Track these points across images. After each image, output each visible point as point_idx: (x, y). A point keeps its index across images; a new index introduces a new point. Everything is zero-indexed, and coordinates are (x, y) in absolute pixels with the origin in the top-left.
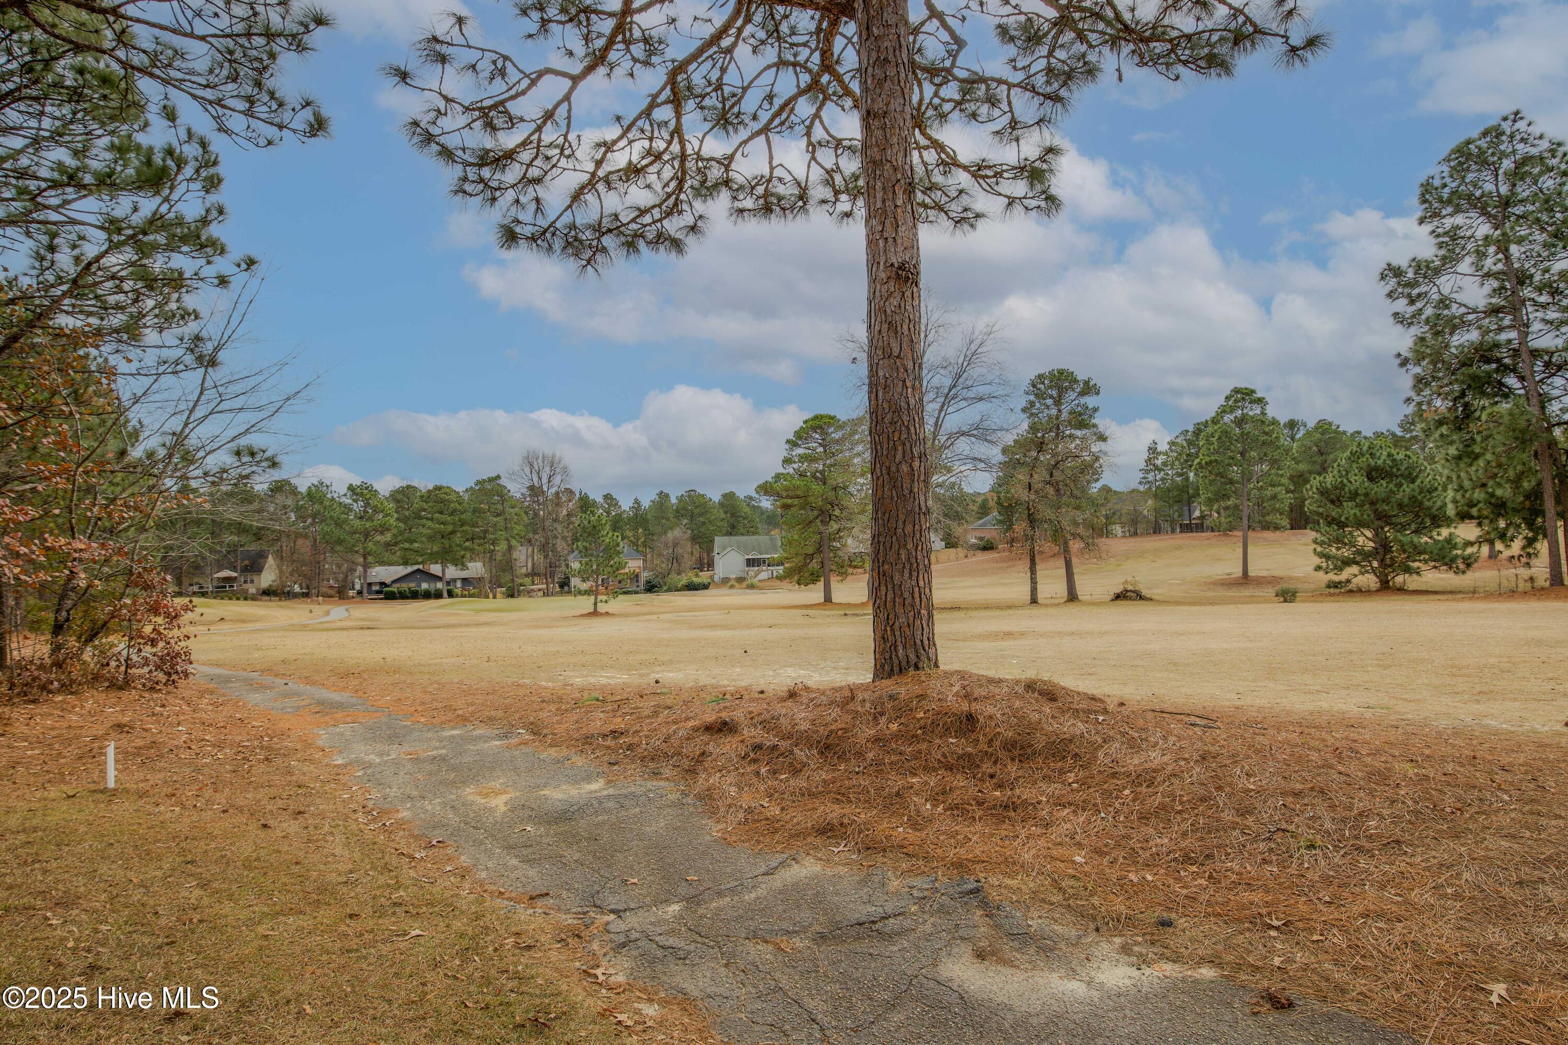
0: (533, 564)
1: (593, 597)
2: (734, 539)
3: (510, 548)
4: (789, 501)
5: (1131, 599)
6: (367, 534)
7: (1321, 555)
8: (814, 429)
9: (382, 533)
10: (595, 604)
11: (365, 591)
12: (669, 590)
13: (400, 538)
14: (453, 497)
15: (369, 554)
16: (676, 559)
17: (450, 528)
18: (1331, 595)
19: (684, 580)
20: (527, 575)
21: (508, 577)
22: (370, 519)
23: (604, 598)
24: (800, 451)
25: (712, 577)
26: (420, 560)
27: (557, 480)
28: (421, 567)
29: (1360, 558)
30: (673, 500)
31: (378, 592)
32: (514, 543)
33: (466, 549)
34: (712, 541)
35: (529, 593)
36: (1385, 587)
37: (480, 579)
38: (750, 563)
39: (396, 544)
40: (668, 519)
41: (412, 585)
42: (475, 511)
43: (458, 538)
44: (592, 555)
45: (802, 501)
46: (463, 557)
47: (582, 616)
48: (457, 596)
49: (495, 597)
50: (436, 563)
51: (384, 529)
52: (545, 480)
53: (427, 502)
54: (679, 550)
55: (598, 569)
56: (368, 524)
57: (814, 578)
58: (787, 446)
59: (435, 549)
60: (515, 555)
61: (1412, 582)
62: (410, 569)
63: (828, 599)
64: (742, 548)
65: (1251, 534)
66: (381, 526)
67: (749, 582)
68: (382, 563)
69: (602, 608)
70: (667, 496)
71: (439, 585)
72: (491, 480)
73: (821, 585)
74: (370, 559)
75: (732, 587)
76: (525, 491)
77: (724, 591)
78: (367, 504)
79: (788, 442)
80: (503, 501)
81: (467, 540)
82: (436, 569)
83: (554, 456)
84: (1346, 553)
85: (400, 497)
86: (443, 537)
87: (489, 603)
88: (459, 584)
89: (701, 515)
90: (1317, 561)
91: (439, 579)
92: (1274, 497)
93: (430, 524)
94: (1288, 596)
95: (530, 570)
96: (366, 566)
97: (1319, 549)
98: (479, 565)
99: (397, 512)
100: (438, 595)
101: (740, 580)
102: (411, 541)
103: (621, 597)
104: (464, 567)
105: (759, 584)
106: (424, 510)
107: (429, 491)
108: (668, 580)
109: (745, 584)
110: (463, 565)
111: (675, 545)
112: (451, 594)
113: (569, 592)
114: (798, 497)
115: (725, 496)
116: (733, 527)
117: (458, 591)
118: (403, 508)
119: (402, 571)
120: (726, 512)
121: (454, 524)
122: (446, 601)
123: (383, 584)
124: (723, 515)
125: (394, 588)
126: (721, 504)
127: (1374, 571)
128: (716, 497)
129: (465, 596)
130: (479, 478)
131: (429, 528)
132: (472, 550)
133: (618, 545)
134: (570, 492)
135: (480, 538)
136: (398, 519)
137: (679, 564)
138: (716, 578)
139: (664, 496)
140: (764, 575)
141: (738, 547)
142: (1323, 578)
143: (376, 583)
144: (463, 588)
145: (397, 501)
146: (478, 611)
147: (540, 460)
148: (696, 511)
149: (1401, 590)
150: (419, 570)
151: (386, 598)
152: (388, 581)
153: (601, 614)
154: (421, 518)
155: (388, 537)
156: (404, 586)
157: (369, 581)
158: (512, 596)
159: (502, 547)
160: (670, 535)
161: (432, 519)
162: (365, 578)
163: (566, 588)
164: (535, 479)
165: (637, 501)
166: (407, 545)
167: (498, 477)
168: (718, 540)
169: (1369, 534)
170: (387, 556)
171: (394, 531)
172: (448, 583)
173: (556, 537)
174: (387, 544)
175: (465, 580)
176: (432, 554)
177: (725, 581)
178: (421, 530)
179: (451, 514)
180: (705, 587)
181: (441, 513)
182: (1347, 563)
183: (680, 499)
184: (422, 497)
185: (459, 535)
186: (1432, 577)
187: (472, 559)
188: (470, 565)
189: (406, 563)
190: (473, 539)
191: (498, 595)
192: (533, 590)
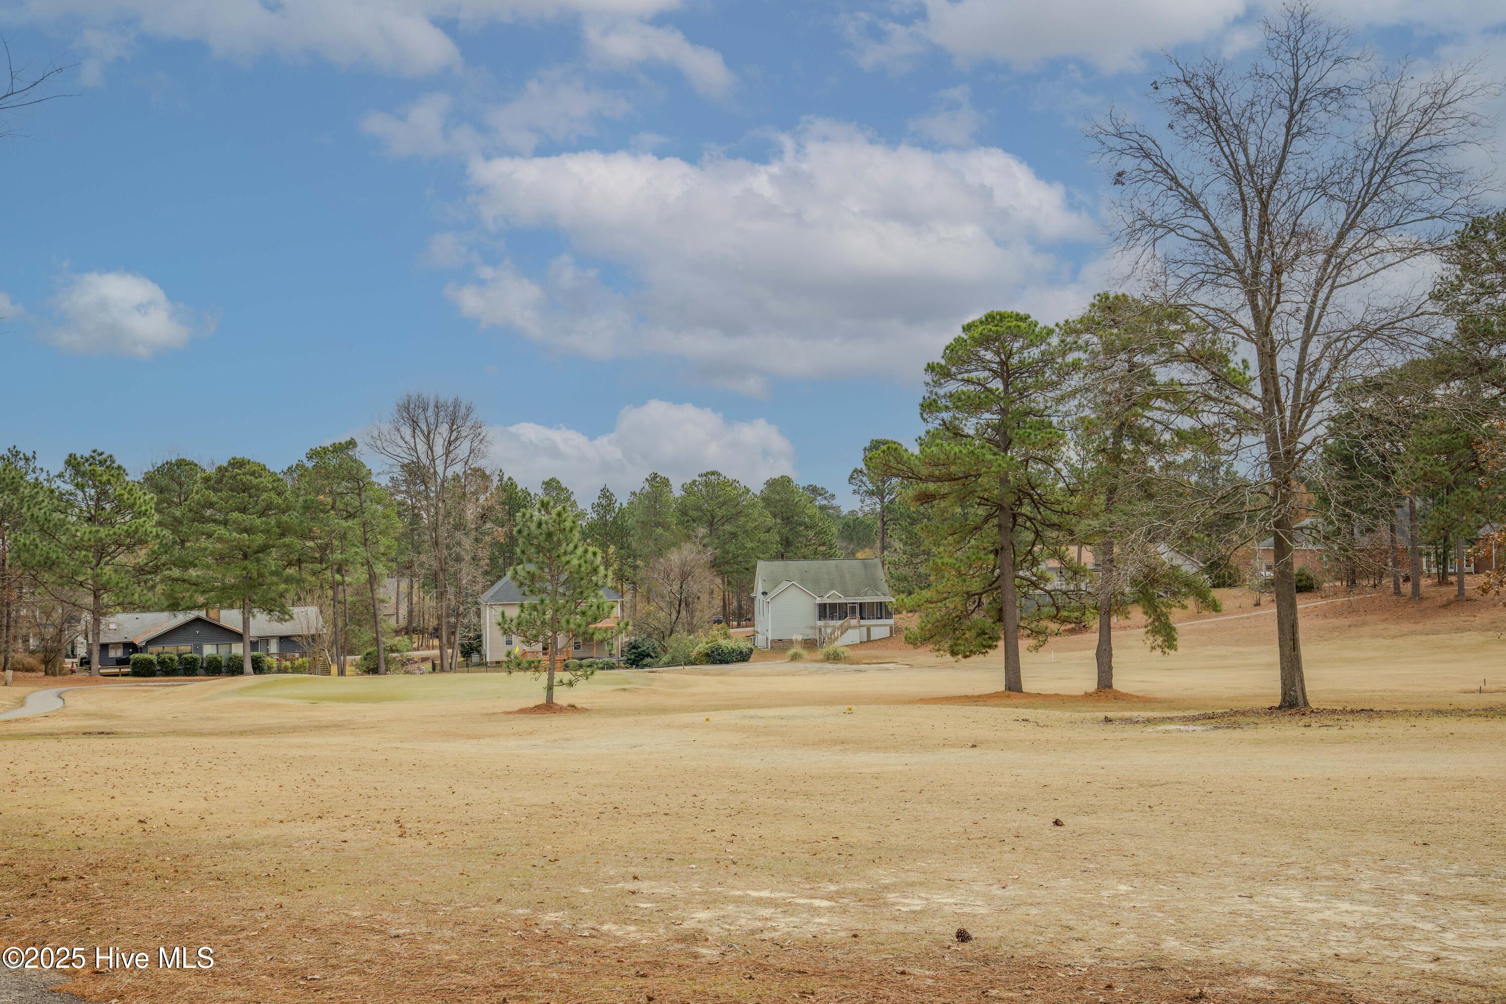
0: (410, 612)
1: (544, 676)
2: (795, 566)
3: (373, 579)
4: (932, 487)
6: (101, 551)
8: (985, 341)
9: (130, 548)
10: (550, 688)
11: (96, 658)
12: (673, 663)
13: (164, 558)
14: (266, 481)
15: (105, 588)
16: (684, 603)
17: (259, 539)
19: (702, 646)
20: (397, 632)
21: (367, 634)
22: (109, 522)
23: (566, 676)
24: (952, 387)
25: (751, 637)
26: (201, 600)
27: (462, 449)
28: (202, 614)
30: (677, 492)
31: (120, 662)
32: (379, 569)
33: (288, 580)
34: (751, 571)
35: (405, 663)
37: (314, 638)
38: (826, 611)
39: (156, 570)
40: (666, 527)
41: (185, 648)
42: (307, 507)
43: (272, 560)
44: (544, 591)
45: (957, 486)
46: (282, 595)
47: (523, 711)
48: (270, 670)
49: (342, 673)
50: (231, 607)
51: (134, 541)
52: (439, 450)
53: (215, 490)
54: (694, 587)
55: (555, 620)
56: (103, 532)
57: (985, 641)
58: (928, 378)
59: (230, 580)
60: (380, 594)
62: (181, 618)
63: (1013, 685)
64: (814, 584)
66: (128, 534)
67: (829, 648)
68: (128, 606)
69: (562, 696)
70: (666, 482)
71: (237, 649)
72: (338, 449)
73: (997, 656)
74: (106, 598)
75: (795, 658)
76: (397, 472)
77: (781, 665)
78: (102, 495)
79: (930, 368)
80: (360, 491)
81: (290, 564)
82: (231, 618)
83: (456, 405)
85: (164, 482)
86: (245, 557)
87: (331, 684)
88: (274, 647)
89: (728, 519)
91: (238, 637)
93: (221, 531)
95: (403, 623)
96: (99, 612)
98: (312, 611)
99: (158, 511)
100: (234, 668)
101: (810, 644)
102: (185, 565)
103: (599, 675)
104: (284, 615)
105: (848, 652)
106: (211, 505)
107: (220, 469)
108: (671, 642)
109: (820, 654)
110: (283, 611)
111: (684, 576)
112: (258, 667)
113: (483, 664)
114: (952, 478)
115: (772, 484)
116: (787, 543)
117: (272, 661)
118: (170, 503)
119: (166, 621)
120: (775, 516)
121: (267, 532)
122: (249, 680)
123: (130, 647)
124: (770, 521)
125: (151, 655)
126: (767, 501)
128: (757, 487)
129: (285, 671)
130: (316, 445)
131: (220, 539)
132: (299, 581)
133: (595, 571)
134: (481, 474)
135: (313, 560)
136: (160, 524)
137: (692, 614)
138: (760, 641)
139: (657, 483)
140: (853, 636)
141: (802, 581)
143: (116, 645)
144: (282, 655)
145: (161, 490)
146: (315, 700)
147: (430, 412)
148: (720, 513)
150: (198, 620)
151: (135, 674)
152: (139, 641)
153: (561, 709)
154: (203, 520)
155: (142, 555)
156: (170, 651)
157: (104, 640)
158: (374, 671)
159: (357, 576)
160: (674, 557)
161: (225, 523)
162: (97, 634)
163: (475, 658)
164: (422, 447)
165: (606, 494)
166: (176, 573)
167: (352, 443)
168: (764, 569)
170: (138, 593)
171: (154, 545)
172: (254, 645)
173: (458, 559)
174: (140, 570)
175: (285, 640)
176: (224, 589)
177: (780, 646)
178: (204, 542)
179: (262, 514)
180: (743, 657)
181: (243, 510)
183: (688, 489)
184: (207, 480)
185: (274, 553)
187: (299, 601)
188: (296, 610)
189: (174, 606)
190: (299, 562)
191: (349, 669)
192: (410, 661)
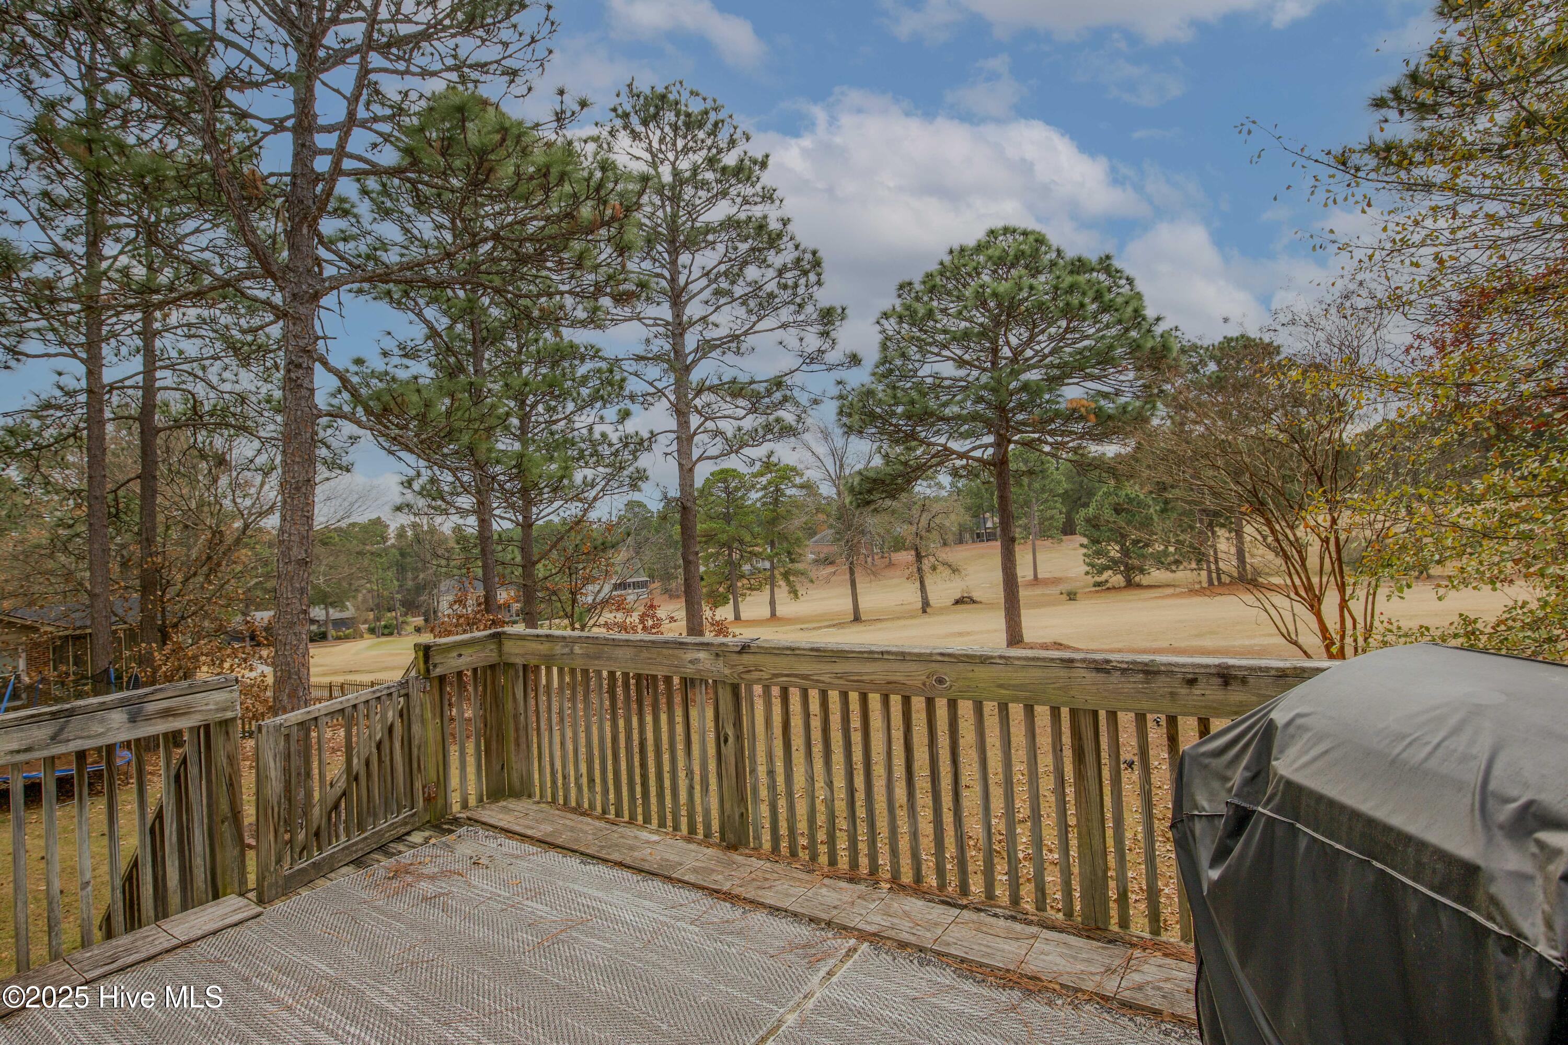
5: (967, 603)
7: (1088, 565)
18: (1097, 592)
29: (1113, 565)
36: (1130, 584)
61: (1145, 580)
65: (1038, 543)
84: (1103, 561)
90: (1087, 568)
92: (1052, 518)
94: (1072, 596)
97: (1087, 560)
127: (1121, 572)
142: (1090, 580)
149: (1139, 586)
169: (1117, 548)
182: (1105, 568)
186: (1157, 575)
